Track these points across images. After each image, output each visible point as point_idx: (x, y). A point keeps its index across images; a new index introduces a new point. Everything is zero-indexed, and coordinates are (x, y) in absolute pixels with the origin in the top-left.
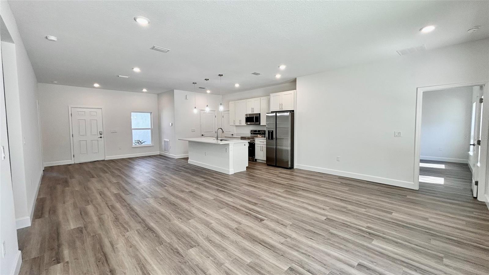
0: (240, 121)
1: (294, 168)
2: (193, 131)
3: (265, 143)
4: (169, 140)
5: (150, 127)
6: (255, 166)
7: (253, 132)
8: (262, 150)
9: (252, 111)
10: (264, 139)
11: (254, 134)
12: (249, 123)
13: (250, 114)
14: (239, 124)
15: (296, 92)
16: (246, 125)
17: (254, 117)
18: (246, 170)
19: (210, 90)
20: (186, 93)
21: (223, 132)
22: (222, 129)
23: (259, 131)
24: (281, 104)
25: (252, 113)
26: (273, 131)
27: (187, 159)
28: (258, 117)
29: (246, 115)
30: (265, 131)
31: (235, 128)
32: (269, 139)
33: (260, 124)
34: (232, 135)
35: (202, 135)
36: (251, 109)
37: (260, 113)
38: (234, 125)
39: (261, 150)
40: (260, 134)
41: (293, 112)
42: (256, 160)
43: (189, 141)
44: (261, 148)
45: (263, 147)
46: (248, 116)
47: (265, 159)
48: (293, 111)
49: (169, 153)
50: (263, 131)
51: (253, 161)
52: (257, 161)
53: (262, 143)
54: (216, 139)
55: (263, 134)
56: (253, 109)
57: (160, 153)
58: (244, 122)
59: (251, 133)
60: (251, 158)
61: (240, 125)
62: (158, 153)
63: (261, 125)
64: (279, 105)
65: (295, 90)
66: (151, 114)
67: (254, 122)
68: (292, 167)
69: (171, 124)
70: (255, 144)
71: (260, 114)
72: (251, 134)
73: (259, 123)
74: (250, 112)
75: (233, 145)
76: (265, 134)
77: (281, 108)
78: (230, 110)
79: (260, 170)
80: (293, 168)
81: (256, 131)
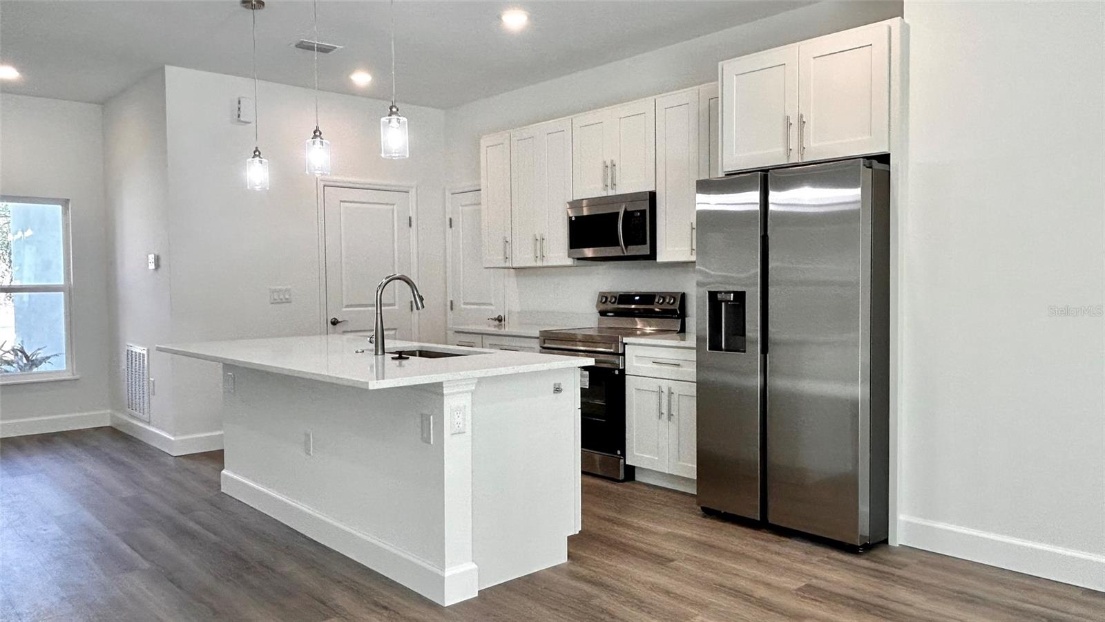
0: (539, 241)
1: (891, 543)
2: (281, 299)
3: (691, 371)
4: (145, 352)
5: (61, 282)
6: (623, 518)
7: (610, 306)
8: (670, 415)
9: (605, 179)
10: (682, 344)
11: (619, 313)
12: (589, 252)
13: (593, 202)
14: (532, 256)
15: (906, 29)
16: (569, 262)
17: (617, 214)
18: (564, 559)
19: (370, 66)
20: (241, 86)
21: (418, 300)
22: (408, 282)
23: (648, 298)
24: (794, 121)
25: (604, 194)
26: (740, 296)
27: (216, 457)
28: (643, 212)
29: (575, 204)
30: (683, 296)
31: (511, 282)
32: (715, 345)
33: (652, 256)
34: (500, 319)
35: (335, 323)
36: (601, 166)
37: (652, 189)
38: (508, 264)
39: (661, 414)
40: (647, 314)
41: (882, 166)
42: (630, 472)
43: (230, 367)
44: (660, 398)
45: (675, 397)
46: (585, 212)
47: (688, 467)
48: (885, 159)
49: (149, 423)
50: (673, 295)
51: (615, 480)
52: (638, 477)
53: (667, 371)
54: (373, 346)
55: (666, 314)
56: (610, 169)
57: (112, 416)
58: (558, 249)
59: (603, 307)
60: (597, 456)
61: (539, 264)
62: (101, 417)
63: (660, 258)
64: (780, 128)
65: (895, 22)
66: (65, 213)
67: (617, 244)
68: (877, 542)
69: (151, 258)
70: (623, 372)
71: (652, 196)
72: (603, 313)
73: (645, 250)
74: (591, 188)
75: (473, 393)
76: (681, 314)
77: (794, 145)
78: (482, 187)
79: (662, 561)
80: (886, 541)
81: (626, 298)
